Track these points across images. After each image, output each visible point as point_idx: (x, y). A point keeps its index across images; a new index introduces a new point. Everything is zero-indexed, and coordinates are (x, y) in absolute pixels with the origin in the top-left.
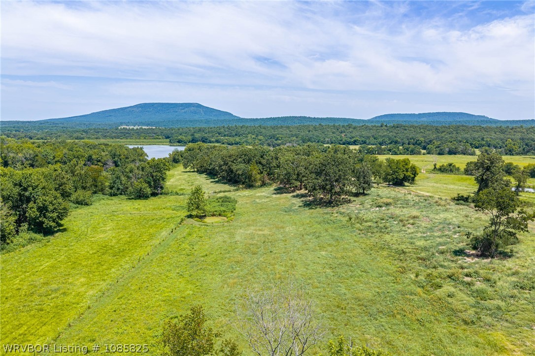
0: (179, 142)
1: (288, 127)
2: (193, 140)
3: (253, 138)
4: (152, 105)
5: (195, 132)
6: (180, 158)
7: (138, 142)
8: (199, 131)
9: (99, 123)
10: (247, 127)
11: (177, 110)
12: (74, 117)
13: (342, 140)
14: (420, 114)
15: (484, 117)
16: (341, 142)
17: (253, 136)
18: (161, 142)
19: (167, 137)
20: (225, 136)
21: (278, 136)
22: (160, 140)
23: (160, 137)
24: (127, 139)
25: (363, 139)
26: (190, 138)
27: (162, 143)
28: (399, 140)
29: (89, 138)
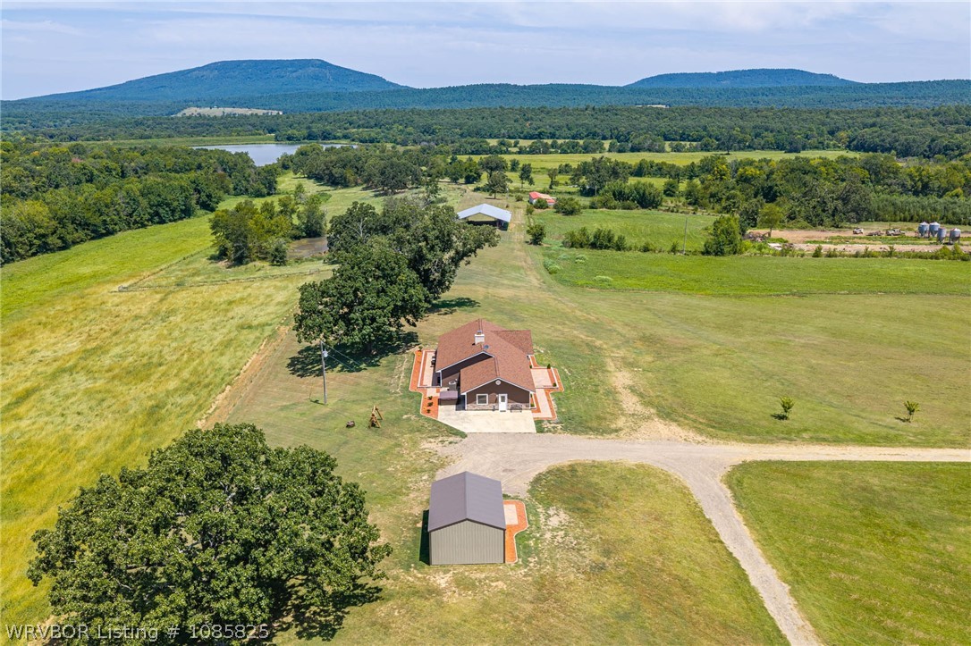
0: (289, 138)
1: (453, 112)
2: (310, 135)
3: (401, 130)
4: (238, 64)
5: (312, 122)
6: (290, 164)
7: (230, 141)
9: (148, 103)
10: (393, 113)
11: (283, 74)
12: (95, 90)
13: (522, 133)
14: (720, 74)
15: (830, 76)
16: (522, 135)
17: (401, 127)
18: (262, 140)
19: (271, 131)
20: (359, 127)
21: (435, 126)
22: (261, 137)
23: (261, 132)
24: (213, 136)
25: (552, 130)
26: (305, 132)
27: (265, 141)
28: (599, 131)
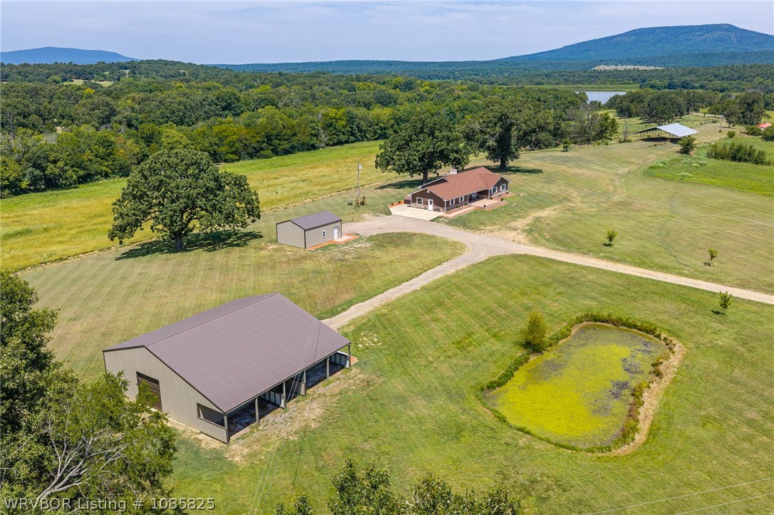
2: (669, 85)
4: (653, 31)
7: (602, 88)
8: (689, 73)
11: (691, 38)
26: (666, 82)
29: (549, 83)
